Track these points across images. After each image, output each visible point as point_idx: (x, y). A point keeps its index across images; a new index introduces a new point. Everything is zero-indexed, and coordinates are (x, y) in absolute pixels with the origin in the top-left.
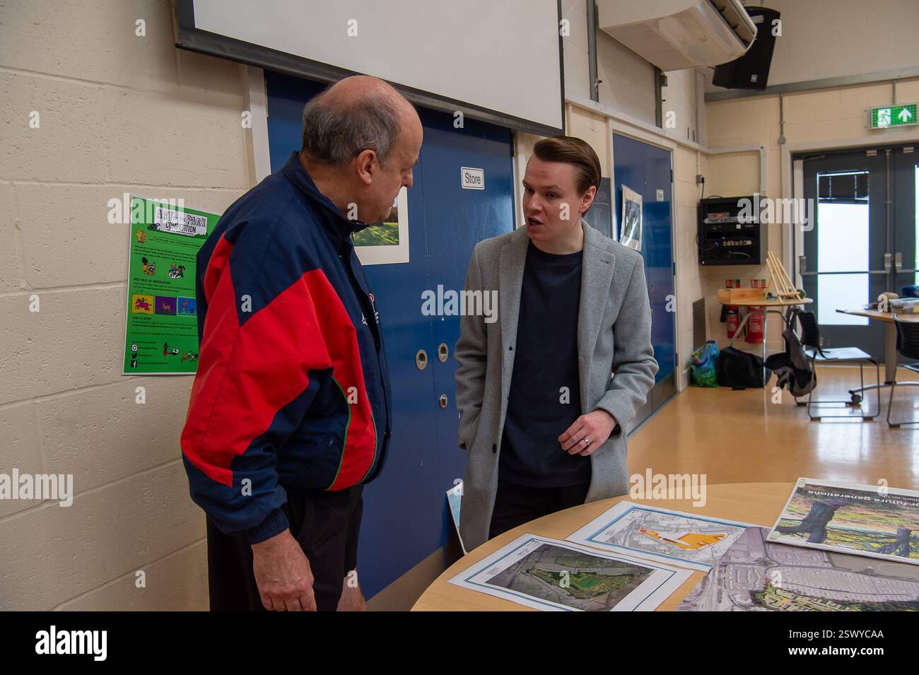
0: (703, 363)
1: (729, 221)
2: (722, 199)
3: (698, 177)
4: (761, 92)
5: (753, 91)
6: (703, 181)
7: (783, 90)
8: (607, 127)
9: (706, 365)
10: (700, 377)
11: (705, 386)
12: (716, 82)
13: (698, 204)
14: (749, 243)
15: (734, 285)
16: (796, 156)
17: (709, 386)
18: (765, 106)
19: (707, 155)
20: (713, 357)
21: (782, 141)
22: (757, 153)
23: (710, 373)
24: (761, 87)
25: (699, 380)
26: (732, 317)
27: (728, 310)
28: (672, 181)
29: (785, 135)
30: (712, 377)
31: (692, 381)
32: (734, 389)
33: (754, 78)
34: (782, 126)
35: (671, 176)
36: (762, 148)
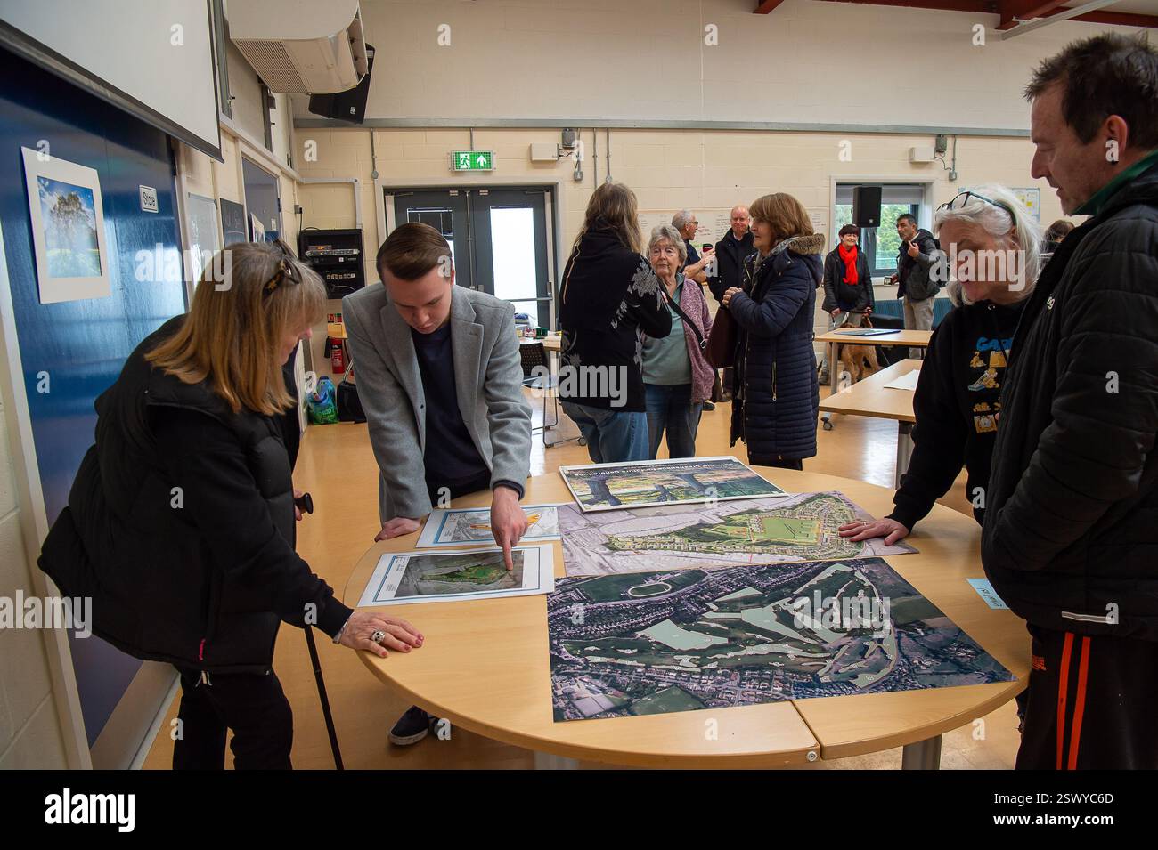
0: (323, 400)
1: (331, 254)
2: (319, 231)
3: (296, 207)
4: (358, 125)
5: (350, 123)
6: (301, 212)
7: (374, 127)
8: (237, 148)
9: (326, 401)
10: (319, 414)
11: (326, 423)
12: (313, 109)
13: (297, 236)
14: (353, 276)
15: (336, 319)
16: (387, 191)
17: (330, 423)
18: (355, 139)
19: (300, 184)
20: (332, 393)
21: (374, 176)
22: (352, 185)
23: (330, 410)
24: (359, 119)
25: (320, 418)
26: (336, 350)
27: (332, 345)
28: (280, 210)
29: (377, 170)
30: (332, 413)
31: (311, 420)
32: (356, 423)
33: (353, 110)
34: (374, 160)
35: (279, 205)
36: (356, 181)
